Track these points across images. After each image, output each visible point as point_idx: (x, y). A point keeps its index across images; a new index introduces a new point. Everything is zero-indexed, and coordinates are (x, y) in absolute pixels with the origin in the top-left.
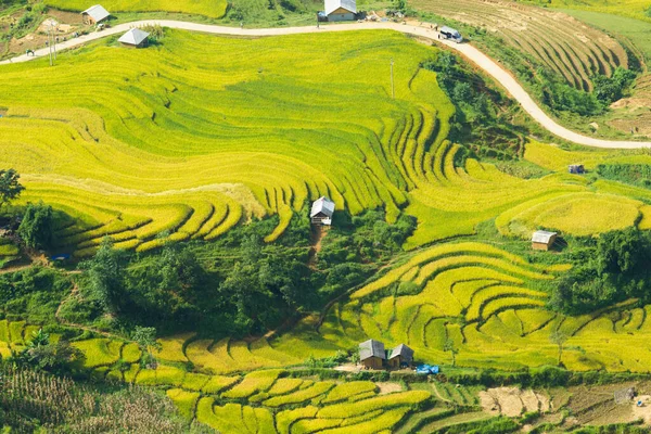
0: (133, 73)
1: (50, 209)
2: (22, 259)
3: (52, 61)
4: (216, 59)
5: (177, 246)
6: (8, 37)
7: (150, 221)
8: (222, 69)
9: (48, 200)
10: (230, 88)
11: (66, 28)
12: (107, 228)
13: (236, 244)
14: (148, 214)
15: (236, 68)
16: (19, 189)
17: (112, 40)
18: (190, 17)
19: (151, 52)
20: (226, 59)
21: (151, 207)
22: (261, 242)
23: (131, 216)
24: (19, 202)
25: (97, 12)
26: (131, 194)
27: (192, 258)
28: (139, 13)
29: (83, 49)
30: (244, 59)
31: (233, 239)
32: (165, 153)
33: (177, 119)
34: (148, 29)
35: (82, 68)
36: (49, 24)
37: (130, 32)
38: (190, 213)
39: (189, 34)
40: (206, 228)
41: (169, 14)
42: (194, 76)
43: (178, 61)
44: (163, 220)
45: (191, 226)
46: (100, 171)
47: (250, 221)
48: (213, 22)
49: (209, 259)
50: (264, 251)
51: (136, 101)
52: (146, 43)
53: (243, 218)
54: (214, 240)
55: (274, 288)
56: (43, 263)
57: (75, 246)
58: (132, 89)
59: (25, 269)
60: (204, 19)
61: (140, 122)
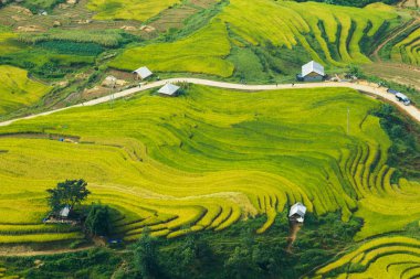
0: (167, 114)
1: (107, 208)
2: (87, 242)
3: (109, 105)
4: (225, 106)
5: (196, 235)
6: (81, 89)
7: (177, 217)
8: (230, 113)
9: (105, 201)
10: (235, 126)
11: (121, 82)
12: (147, 221)
13: (236, 234)
14: (176, 213)
15: (239, 112)
16: (87, 193)
17: (153, 91)
18: (209, 76)
19: (181, 101)
20: (233, 106)
21: (179, 207)
22: (254, 232)
23: (164, 213)
24: (87, 202)
25: (144, 72)
26: (165, 198)
27: (205, 244)
28: (172, 73)
29: (134, 97)
30: (245, 106)
31: (235, 231)
32: (189, 170)
33: (196, 146)
34: (178, 84)
35: (133, 110)
36: (110, 79)
37: (168, 86)
38: (205, 212)
39: (206, 88)
40: (215, 223)
41: (193, 74)
42: (209, 117)
43: (199, 106)
44: (186, 216)
45: (205, 221)
46: (143, 182)
47: (246, 219)
48: (224, 80)
49: (217, 245)
50: (256, 239)
51: (169, 133)
52: (177, 94)
53: (241, 216)
54: (221, 231)
55: (263, 265)
56: (101, 244)
57: (124, 233)
58: (166, 125)
59: (90, 249)
60: (218, 78)
61: (173, 148)
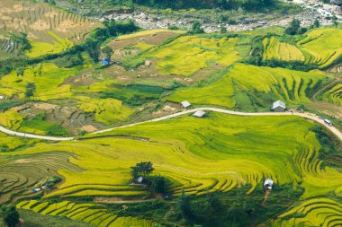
0: (198, 127)
1: (163, 178)
2: (152, 196)
3: (166, 121)
4: (230, 124)
5: (212, 194)
6: (151, 112)
7: (202, 184)
8: (232, 128)
9: (162, 174)
10: (235, 135)
11: (173, 109)
12: (185, 186)
13: (234, 195)
14: (201, 182)
15: (238, 127)
16: (152, 169)
17: (191, 115)
18: (222, 107)
19: (206, 120)
20: (234, 124)
21: (203, 179)
22: (244, 194)
23: (195, 182)
24: (151, 175)
25: (186, 104)
26: (195, 173)
27: (217, 200)
28: (201, 105)
29: (180, 117)
30: (241, 124)
31: (233, 193)
32: (209, 158)
33: (214, 145)
34: (205, 111)
35: (179, 124)
36: (167, 107)
37: (199, 112)
38: (217, 182)
39: (219, 113)
40: (223, 188)
41: (213, 106)
42: (222, 130)
43: (216, 123)
44: (207, 184)
45: (217, 187)
46: (184, 164)
47: (240, 186)
48: (230, 109)
49: (223, 200)
50: (245, 198)
51: (199, 138)
52: (204, 116)
53: (237, 185)
54: (226, 193)
55: (249, 212)
56: (159, 198)
57: (172, 192)
58: (197, 134)
59: (153, 200)
60: (227, 108)
61: (201, 146)
